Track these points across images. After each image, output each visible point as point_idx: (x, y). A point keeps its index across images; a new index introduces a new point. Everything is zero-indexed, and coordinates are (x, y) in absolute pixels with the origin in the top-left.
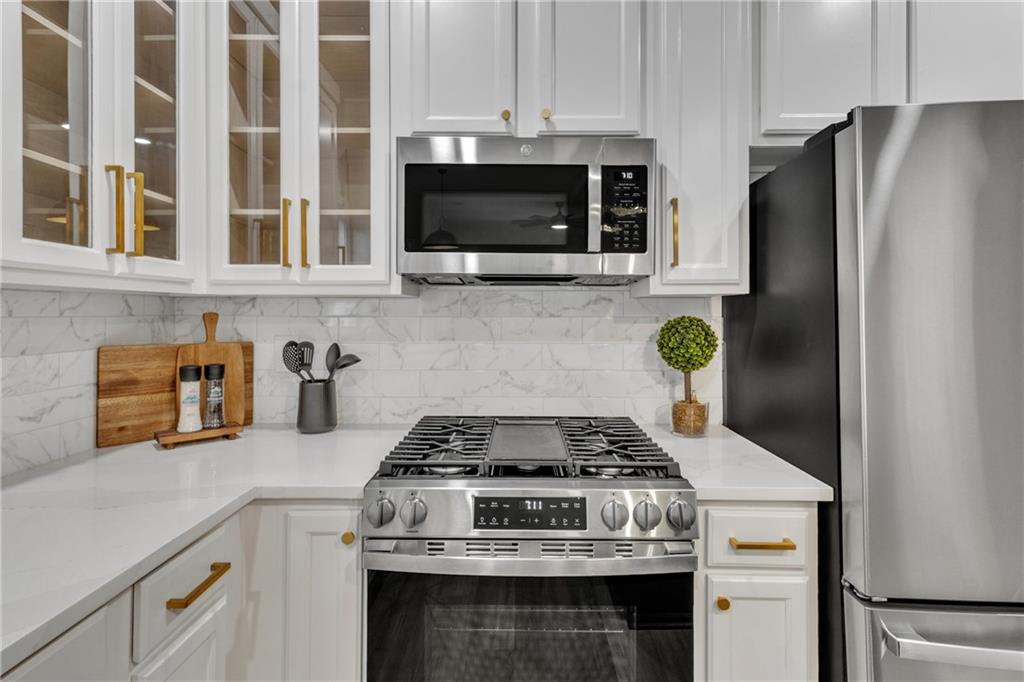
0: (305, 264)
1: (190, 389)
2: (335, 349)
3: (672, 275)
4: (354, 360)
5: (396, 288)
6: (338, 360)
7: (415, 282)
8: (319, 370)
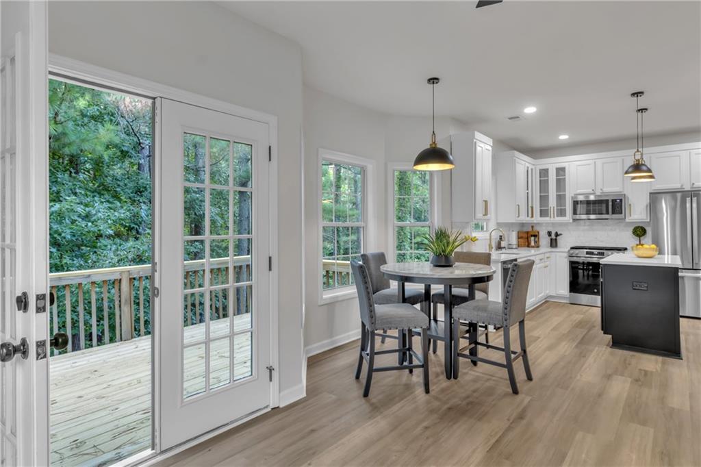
0: (554, 217)
1: (533, 238)
2: (557, 233)
3: (630, 218)
4: (561, 234)
5: (571, 221)
6: (557, 235)
7: (574, 220)
8: (553, 237)
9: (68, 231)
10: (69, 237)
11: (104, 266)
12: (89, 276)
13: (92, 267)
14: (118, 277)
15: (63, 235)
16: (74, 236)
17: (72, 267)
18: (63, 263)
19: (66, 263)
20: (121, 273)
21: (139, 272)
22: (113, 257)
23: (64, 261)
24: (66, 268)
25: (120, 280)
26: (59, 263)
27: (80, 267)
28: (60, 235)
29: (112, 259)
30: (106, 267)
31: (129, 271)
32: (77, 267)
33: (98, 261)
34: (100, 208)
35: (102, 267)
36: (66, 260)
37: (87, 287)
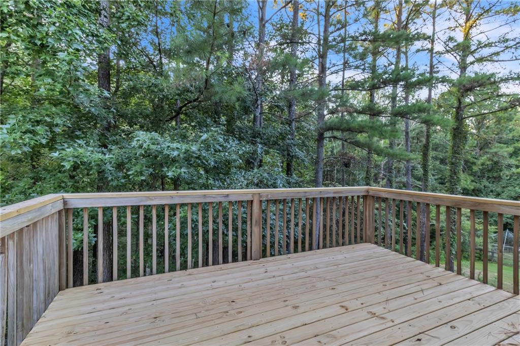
9: (213, 159)
10: (213, 163)
11: (237, 188)
12: (227, 196)
13: (228, 188)
14: (249, 198)
15: (209, 162)
16: (216, 163)
17: (214, 187)
18: (208, 183)
19: (210, 183)
20: (254, 194)
21: (268, 195)
22: (243, 180)
23: (209, 182)
24: (210, 188)
25: (252, 201)
26: (206, 183)
27: (220, 188)
28: (207, 162)
29: (243, 182)
30: (238, 189)
31: (259, 194)
32: (217, 187)
33: (231, 183)
34: (233, 144)
35: (235, 189)
36: (211, 181)
37: (224, 205)
